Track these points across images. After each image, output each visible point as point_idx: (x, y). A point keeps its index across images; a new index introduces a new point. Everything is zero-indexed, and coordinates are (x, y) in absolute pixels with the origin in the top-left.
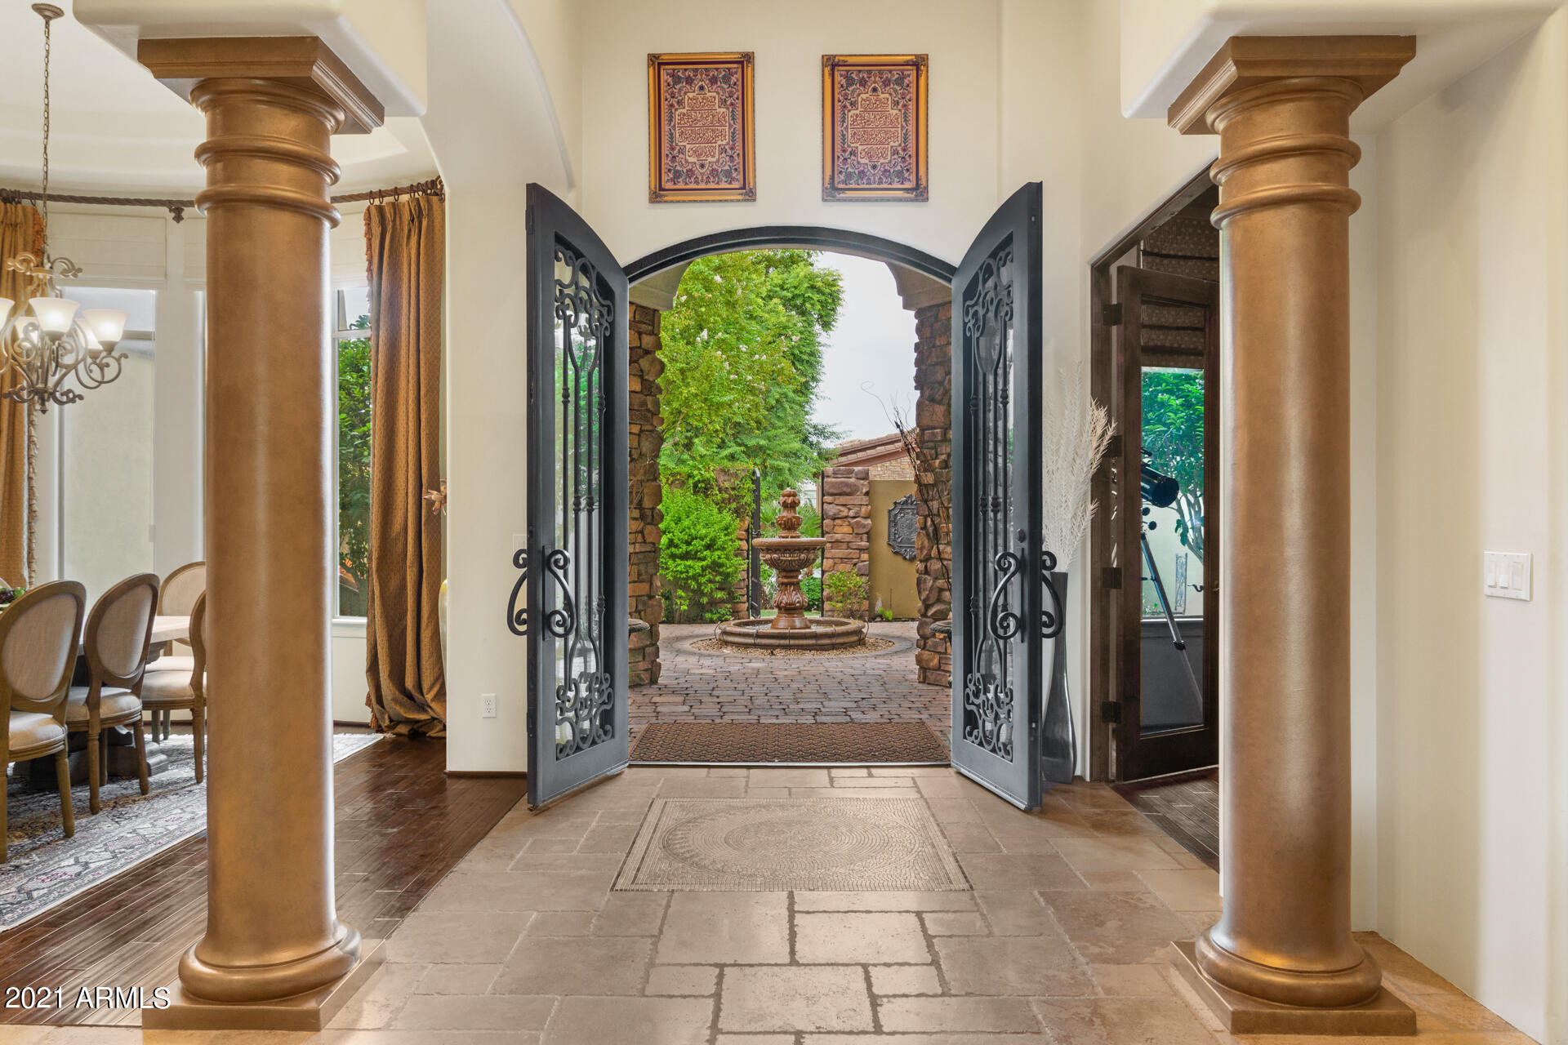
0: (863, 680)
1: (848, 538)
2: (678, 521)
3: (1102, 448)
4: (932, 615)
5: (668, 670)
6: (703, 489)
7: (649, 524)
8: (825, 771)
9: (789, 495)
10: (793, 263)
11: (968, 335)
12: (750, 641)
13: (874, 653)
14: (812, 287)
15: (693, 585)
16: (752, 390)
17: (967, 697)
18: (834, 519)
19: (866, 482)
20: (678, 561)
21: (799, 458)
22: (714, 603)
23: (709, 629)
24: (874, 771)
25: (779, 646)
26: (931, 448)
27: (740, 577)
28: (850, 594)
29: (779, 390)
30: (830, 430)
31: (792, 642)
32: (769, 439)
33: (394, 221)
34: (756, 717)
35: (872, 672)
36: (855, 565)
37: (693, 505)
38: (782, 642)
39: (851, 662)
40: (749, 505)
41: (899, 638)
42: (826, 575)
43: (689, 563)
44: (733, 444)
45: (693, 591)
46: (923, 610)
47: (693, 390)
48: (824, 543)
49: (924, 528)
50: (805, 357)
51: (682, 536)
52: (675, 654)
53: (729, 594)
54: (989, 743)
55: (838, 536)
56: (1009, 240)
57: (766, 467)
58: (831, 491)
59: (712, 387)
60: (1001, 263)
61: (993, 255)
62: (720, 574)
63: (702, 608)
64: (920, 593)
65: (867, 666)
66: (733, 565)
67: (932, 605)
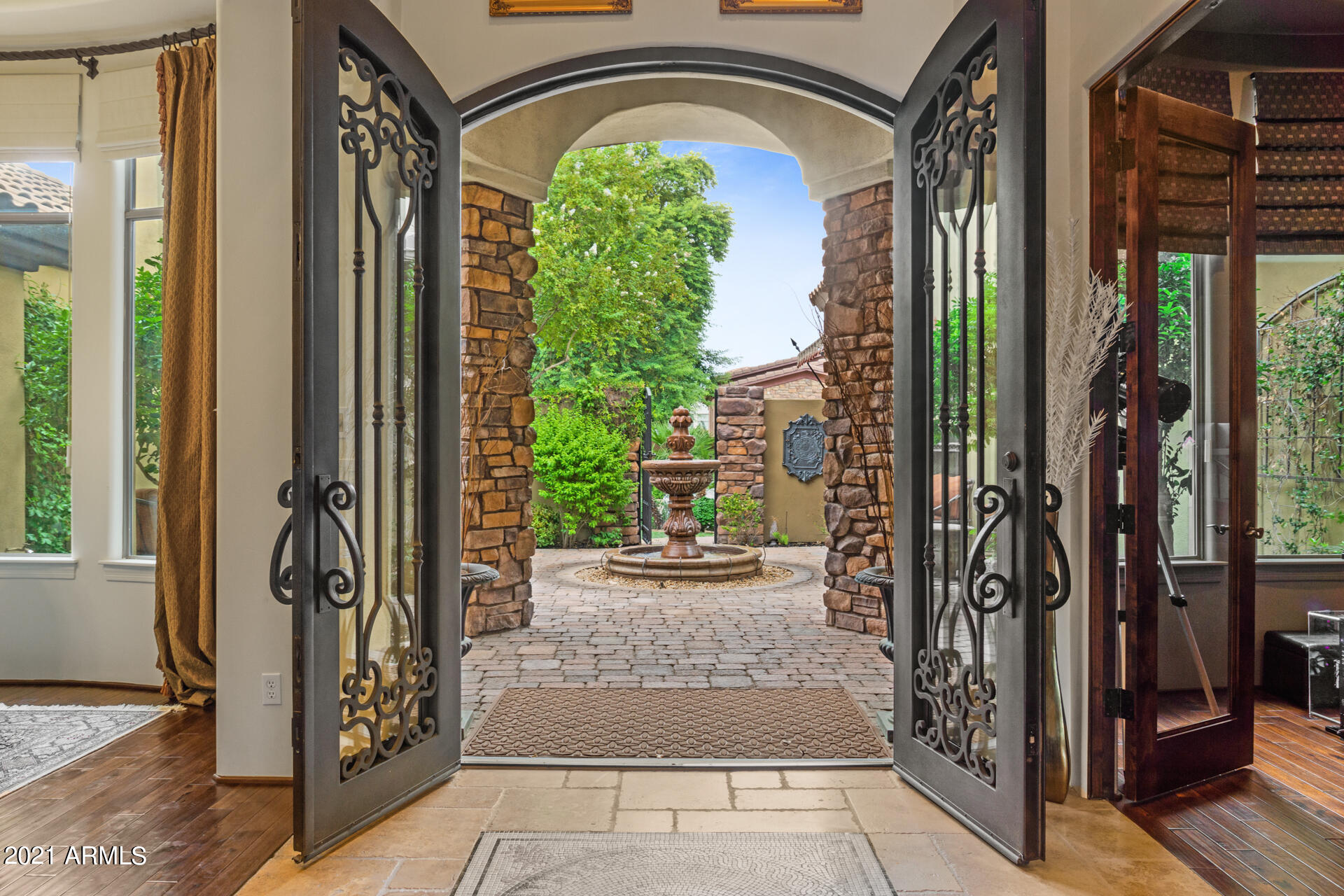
0: (763, 622)
1: (742, 460)
2: (566, 441)
3: (1108, 340)
4: (843, 549)
5: (545, 607)
6: (591, 408)
7: (520, 444)
8: (722, 776)
9: (680, 414)
10: (687, 196)
11: (920, 185)
12: (638, 571)
13: (773, 585)
14: (705, 219)
15: (582, 508)
16: (643, 308)
17: (919, 680)
18: (728, 440)
19: (761, 402)
20: (566, 483)
21: (693, 381)
22: (603, 527)
23: (596, 555)
24: (789, 775)
25: (670, 577)
26: (842, 358)
27: (630, 500)
28: (745, 518)
29: (674, 317)
30: (722, 356)
31: (684, 573)
32: (663, 363)
33: (191, 70)
34: (638, 679)
35: (771, 611)
36: (749, 487)
37: (582, 426)
38: (673, 573)
39: (748, 597)
40: (640, 426)
41: (797, 565)
42: (719, 498)
43: (577, 485)
44: (629, 368)
45: (581, 514)
46: (832, 543)
47: (581, 306)
48: (718, 465)
49: (834, 449)
50: (698, 285)
51: (569, 457)
52: (556, 586)
53: (619, 518)
54: (955, 751)
55: (732, 458)
56: (990, 37)
57: (661, 390)
58: (725, 411)
59: (601, 303)
60: (974, 74)
61: (961, 67)
62: (610, 497)
63: (592, 531)
64: (828, 523)
65: (767, 601)
66: (623, 488)
67: (843, 538)
